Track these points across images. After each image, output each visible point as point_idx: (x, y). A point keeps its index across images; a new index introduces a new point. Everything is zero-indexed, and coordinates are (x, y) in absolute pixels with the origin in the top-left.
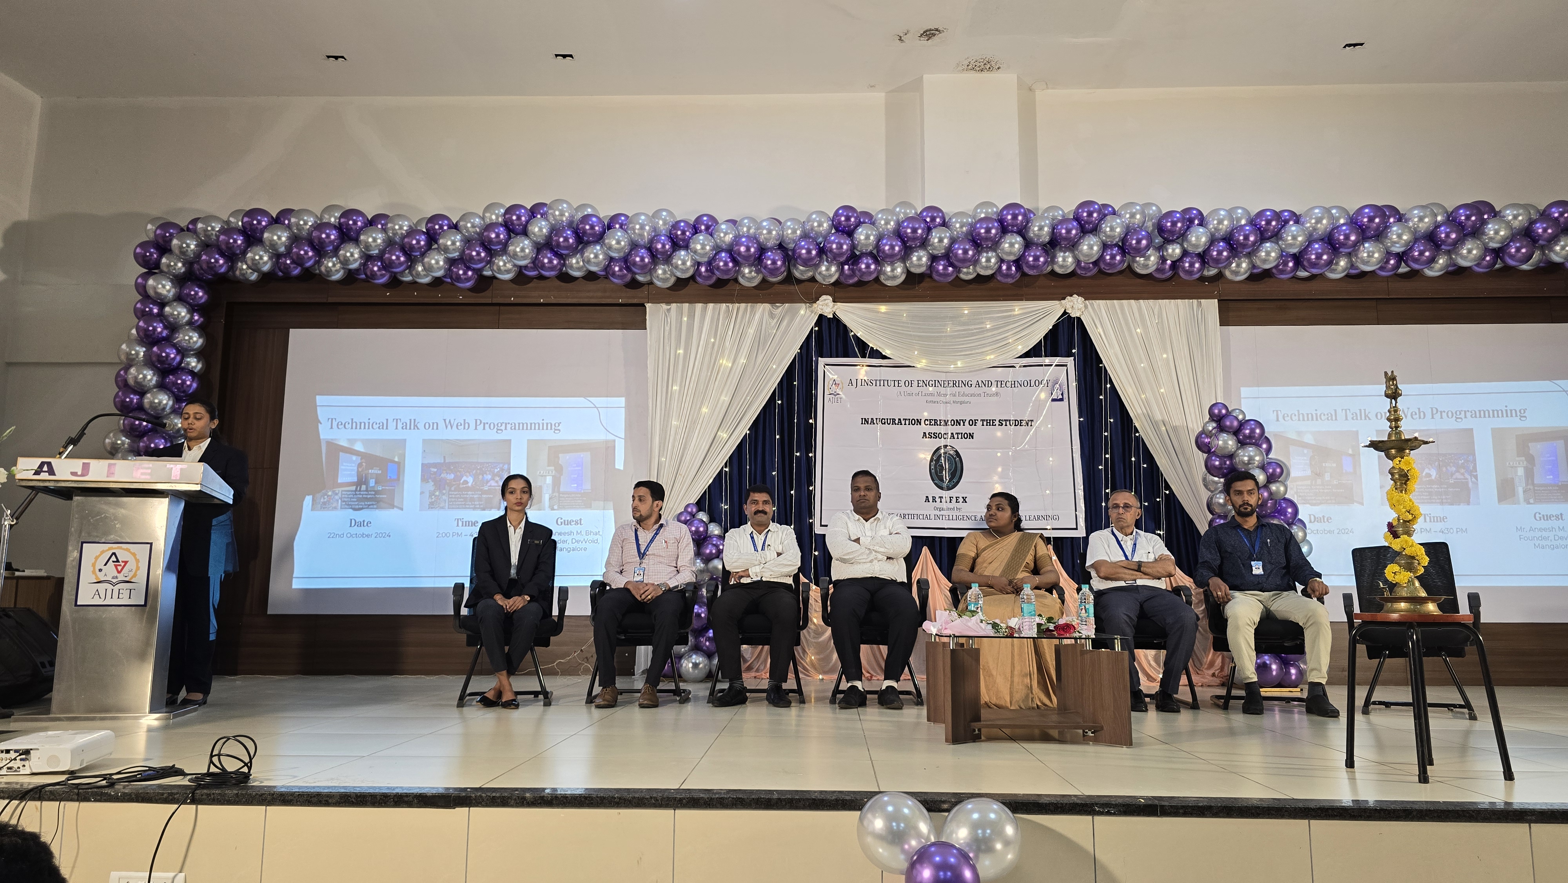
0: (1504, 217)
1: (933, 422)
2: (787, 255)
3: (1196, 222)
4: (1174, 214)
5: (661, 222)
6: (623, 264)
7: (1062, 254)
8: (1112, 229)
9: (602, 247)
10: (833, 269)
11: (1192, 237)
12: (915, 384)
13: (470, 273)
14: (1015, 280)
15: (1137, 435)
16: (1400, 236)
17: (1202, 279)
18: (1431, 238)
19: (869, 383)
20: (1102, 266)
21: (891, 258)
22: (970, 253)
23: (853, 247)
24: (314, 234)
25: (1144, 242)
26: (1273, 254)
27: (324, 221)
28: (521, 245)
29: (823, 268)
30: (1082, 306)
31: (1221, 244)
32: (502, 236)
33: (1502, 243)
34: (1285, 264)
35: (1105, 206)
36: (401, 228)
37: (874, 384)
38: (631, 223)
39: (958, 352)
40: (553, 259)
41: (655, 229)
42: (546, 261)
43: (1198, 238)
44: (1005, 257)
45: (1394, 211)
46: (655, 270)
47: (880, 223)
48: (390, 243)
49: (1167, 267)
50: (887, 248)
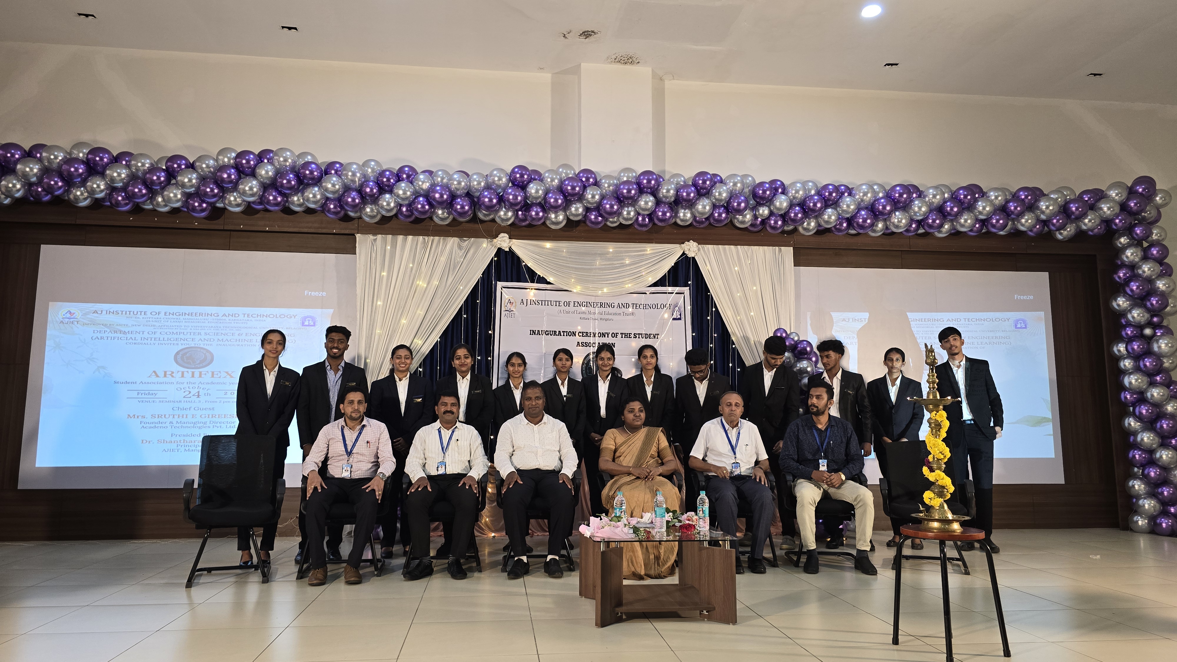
0: (989, 197)
1: (585, 334)
2: (474, 201)
3: (780, 190)
4: (764, 184)
5: (370, 170)
6: (337, 203)
7: (683, 211)
8: (720, 194)
9: (319, 189)
10: (510, 214)
11: (777, 202)
12: (572, 304)
13: (204, 205)
14: (648, 228)
15: (734, 346)
16: (920, 208)
17: (783, 232)
18: (940, 210)
19: (537, 303)
20: (712, 221)
21: (555, 208)
22: (615, 207)
23: (526, 198)
24: (63, 168)
25: (743, 205)
26: (833, 217)
27: (74, 156)
28: (250, 184)
29: (502, 213)
30: (696, 249)
31: (797, 208)
32: (233, 177)
33: (987, 216)
34: (841, 224)
35: (715, 175)
36: (143, 165)
37: (541, 304)
38: (344, 170)
39: (604, 281)
40: (278, 197)
41: (364, 176)
42: (271, 198)
43: (781, 202)
44: (641, 212)
45: (916, 188)
46: (364, 208)
47: (547, 181)
48: (133, 178)
49: (758, 222)
50: (552, 200)
